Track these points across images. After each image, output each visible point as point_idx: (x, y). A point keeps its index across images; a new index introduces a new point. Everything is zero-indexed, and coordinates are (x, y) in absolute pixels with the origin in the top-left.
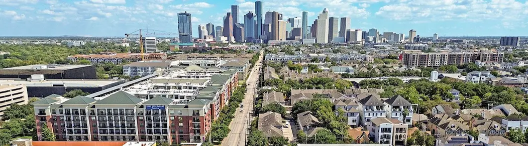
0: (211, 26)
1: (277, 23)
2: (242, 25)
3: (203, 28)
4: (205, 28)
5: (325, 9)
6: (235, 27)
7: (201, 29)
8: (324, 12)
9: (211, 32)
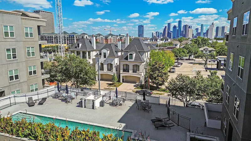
0: (158, 33)
1: (188, 30)
2: (172, 32)
3: (154, 34)
4: (155, 33)
5: (213, 22)
6: (168, 33)
7: (153, 34)
8: (212, 24)
9: (158, 35)
